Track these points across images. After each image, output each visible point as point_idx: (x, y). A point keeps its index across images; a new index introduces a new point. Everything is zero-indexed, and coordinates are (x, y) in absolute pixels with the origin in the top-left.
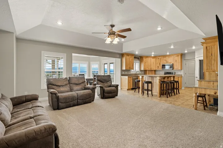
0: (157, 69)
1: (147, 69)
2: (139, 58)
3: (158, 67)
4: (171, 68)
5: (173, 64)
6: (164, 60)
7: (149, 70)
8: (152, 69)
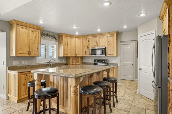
0: (85, 56)
1: (70, 55)
2: (57, 36)
3: (86, 52)
4: (103, 53)
5: (106, 47)
6: (94, 42)
7: (73, 57)
8: (77, 56)
